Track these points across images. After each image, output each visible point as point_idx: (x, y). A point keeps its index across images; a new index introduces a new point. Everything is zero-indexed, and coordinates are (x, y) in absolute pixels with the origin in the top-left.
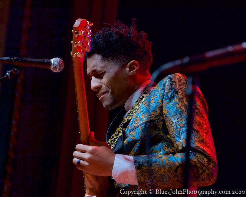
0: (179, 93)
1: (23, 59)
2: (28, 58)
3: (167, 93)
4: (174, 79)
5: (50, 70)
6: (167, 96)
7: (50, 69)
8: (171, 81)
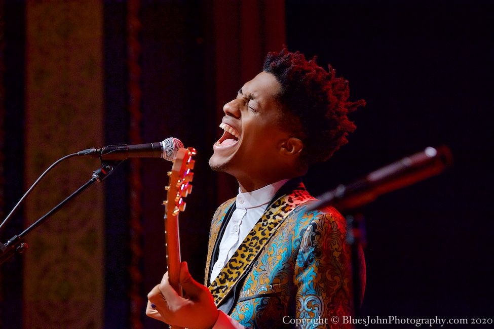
0: (321, 255)
1: (117, 149)
2: (124, 146)
3: (304, 252)
4: (319, 229)
5: (163, 159)
6: (302, 257)
7: (161, 157)
8: (314, 231)
